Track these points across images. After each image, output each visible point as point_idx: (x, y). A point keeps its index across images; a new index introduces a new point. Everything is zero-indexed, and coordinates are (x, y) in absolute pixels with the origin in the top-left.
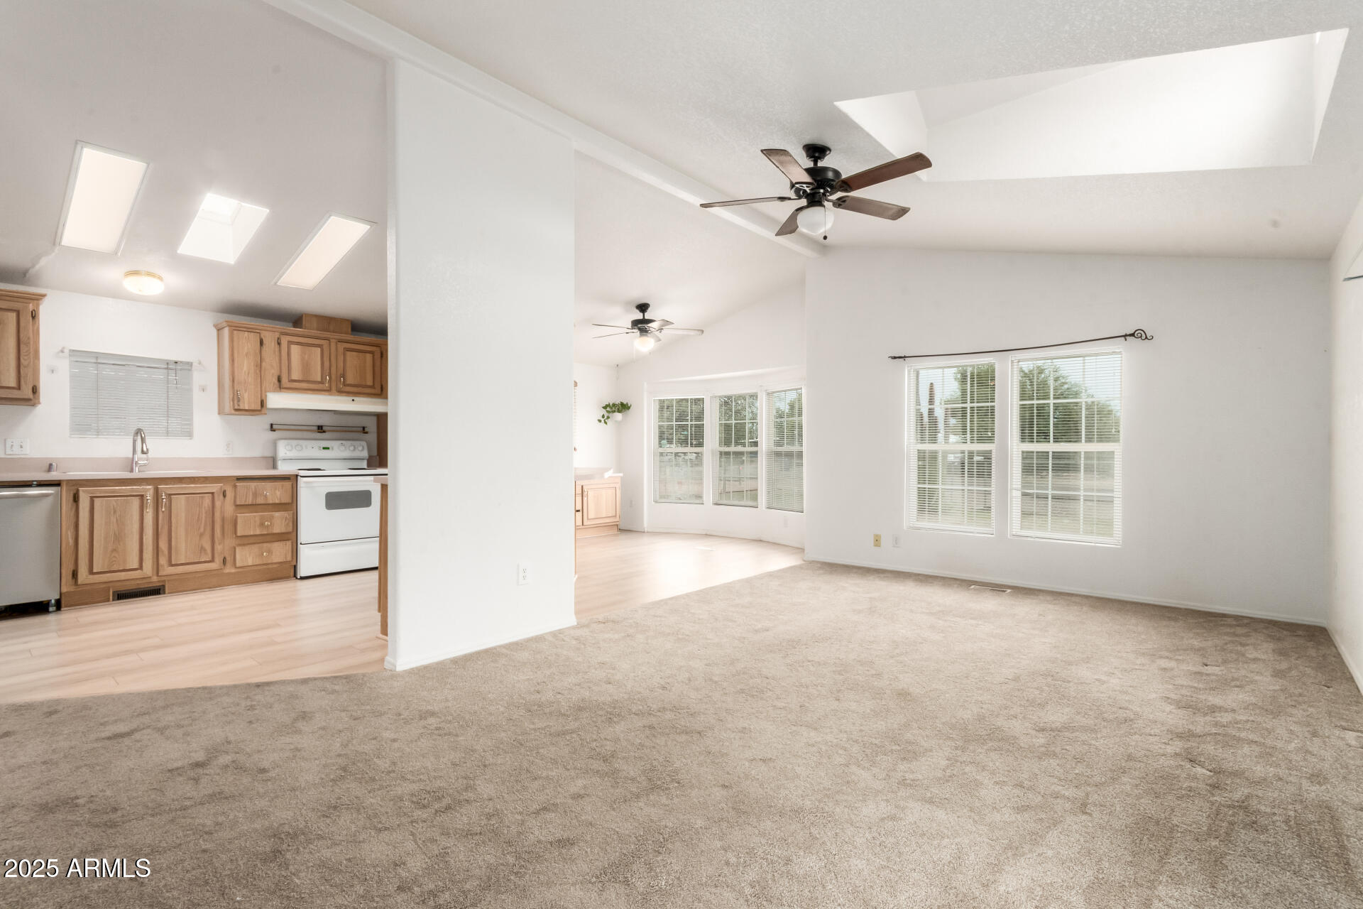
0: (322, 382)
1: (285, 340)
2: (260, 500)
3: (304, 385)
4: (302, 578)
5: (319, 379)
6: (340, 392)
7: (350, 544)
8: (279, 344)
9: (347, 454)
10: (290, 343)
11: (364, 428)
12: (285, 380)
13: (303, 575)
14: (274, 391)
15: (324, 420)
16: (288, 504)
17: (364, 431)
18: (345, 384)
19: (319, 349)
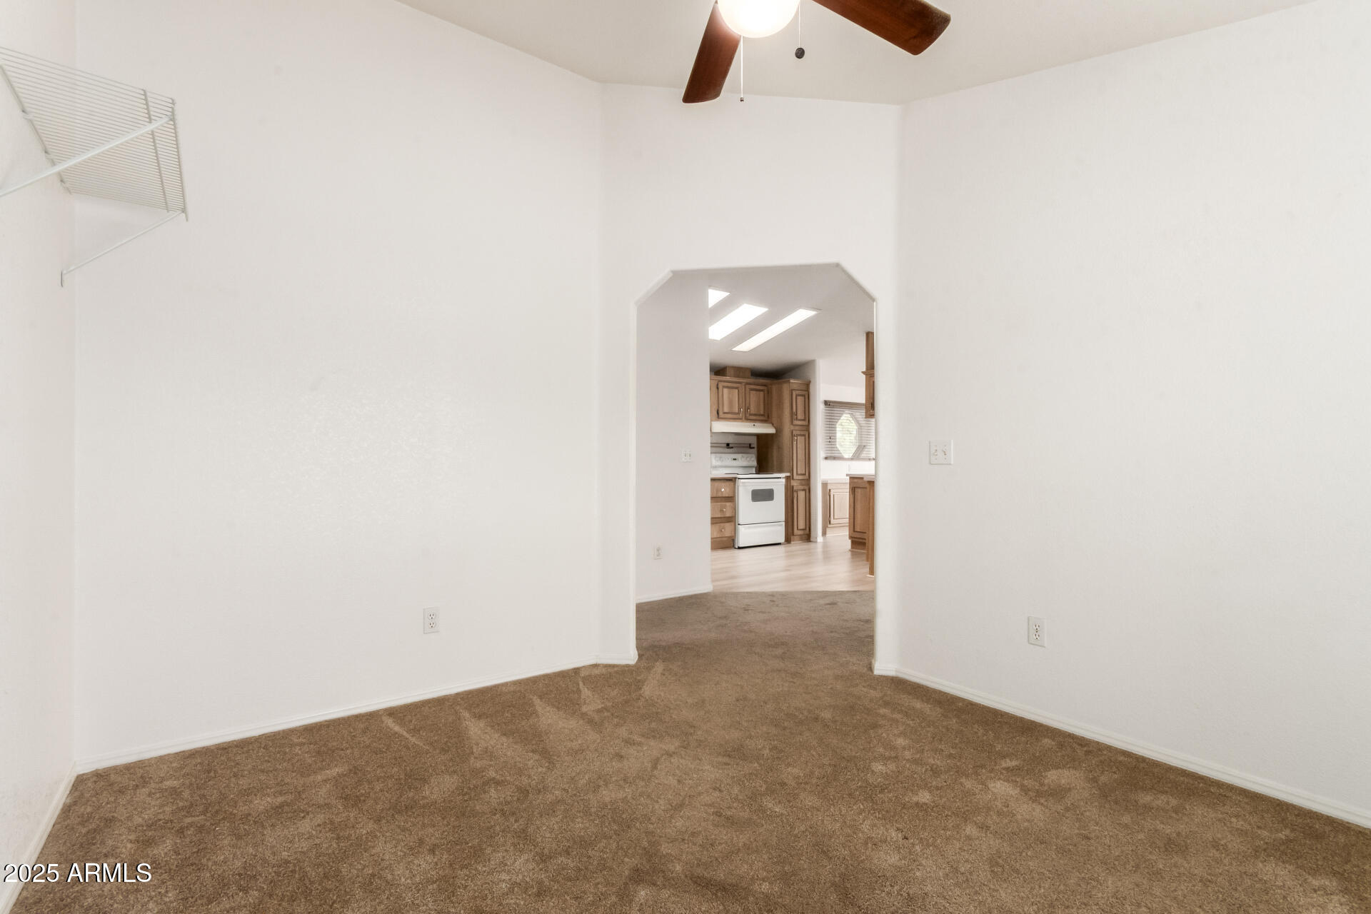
0: (738, 413)
1: (721, 385)
2: (720, 495)
3: (729, 416)
4: (739, 548)
5: (737, 411)
6: (747, 420)
7: (755, 527)
8: (718, 388)
9: (745, 464)
10: (724, 387)
11: (750, 445)
12: (721, 413)
13: (741, 546)
14: (716, 420)
15: (730, 440)
16: (731, 497)
17: (750, 447)
18: (750, 415)
19: (737, 390)
